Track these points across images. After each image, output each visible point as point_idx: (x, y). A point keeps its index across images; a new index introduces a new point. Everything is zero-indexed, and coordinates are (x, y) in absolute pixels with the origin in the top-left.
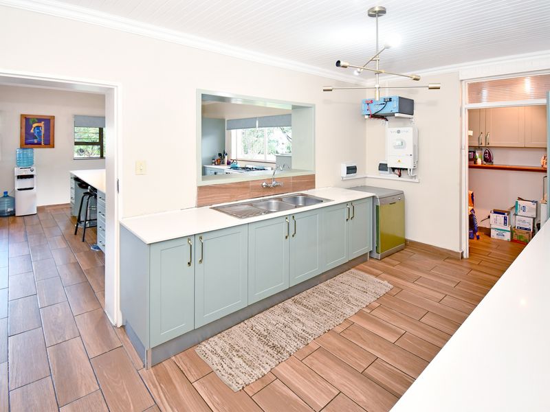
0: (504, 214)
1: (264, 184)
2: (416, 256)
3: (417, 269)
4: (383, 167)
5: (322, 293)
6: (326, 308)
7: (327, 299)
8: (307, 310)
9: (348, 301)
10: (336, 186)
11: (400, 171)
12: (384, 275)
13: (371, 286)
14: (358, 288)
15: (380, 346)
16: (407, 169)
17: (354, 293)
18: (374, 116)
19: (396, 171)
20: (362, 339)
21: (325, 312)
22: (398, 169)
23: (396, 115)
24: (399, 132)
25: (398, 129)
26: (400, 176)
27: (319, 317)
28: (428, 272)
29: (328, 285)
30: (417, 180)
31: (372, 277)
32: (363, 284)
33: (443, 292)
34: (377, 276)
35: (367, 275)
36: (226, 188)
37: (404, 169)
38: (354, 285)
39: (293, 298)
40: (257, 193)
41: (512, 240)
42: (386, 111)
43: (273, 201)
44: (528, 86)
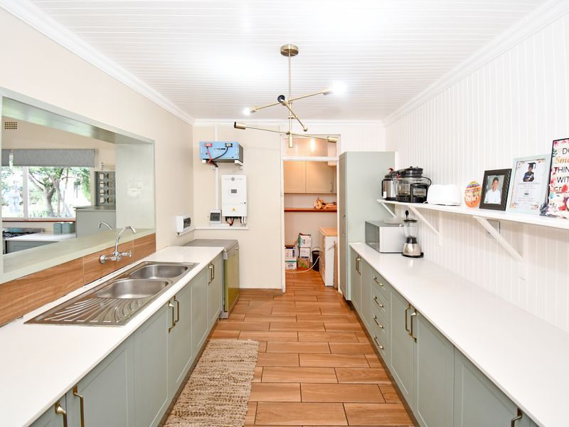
0: (292, 248)
1: (102, 258)
2: (252, 303)
3: (261, 316)
4: (215, 217)
5: (202, 385)
6: (219, 402)
7: (213, 390)
8: (202, 417)
9: (235, 380)
10: (174, 245)
11: (232, 220)
12: (242, 334)
13: (241, 351)
14: (233, 359)
15: (295, 412)
16: (240, 218)
17: (233, 368)
18: (213, 162)
19: (229, 220)
20: (276, 415)
21: (223, 407)
22: (231, 217)
23: (236, 162)
24: (233, 179)
25: (231, 176)
26: (231, 225)
27: (221, 418)
28: (270, 316)
29: (200, 373)
30: (247, 228)
31: (235, 341)
32: (233, 353)
33: (294, 330)
34: (238, 337)
35: (229, 341)
36: (47, 278)
37: (237, 218)
38: (227, 359)
39: (173, 412)
40: (92, 275)
41: (298, 268)
42: (227, 156)
43: (126, 281)
44: (313, 145)
